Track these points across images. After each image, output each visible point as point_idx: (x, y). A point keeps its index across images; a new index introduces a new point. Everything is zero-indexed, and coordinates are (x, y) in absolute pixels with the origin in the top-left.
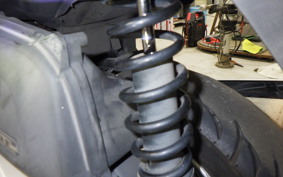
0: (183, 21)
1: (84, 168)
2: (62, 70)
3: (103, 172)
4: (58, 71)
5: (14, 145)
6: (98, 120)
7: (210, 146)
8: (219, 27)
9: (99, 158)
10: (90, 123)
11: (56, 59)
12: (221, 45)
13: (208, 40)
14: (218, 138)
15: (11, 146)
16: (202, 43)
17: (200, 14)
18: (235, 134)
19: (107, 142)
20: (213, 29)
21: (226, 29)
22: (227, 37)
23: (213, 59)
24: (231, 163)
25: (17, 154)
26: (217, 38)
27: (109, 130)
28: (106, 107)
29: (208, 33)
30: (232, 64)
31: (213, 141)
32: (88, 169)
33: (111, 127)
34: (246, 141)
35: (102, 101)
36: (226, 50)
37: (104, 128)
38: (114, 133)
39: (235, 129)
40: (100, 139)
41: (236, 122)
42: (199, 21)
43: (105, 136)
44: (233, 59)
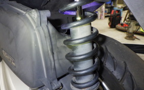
0: (109, 15)
1: (44, 76)
2: (37, 27)
3: (53, 80)
4: (35, 27)
5: (14, 62)
6: (53, 53)
7: (110, 73)
8: (128, 18)
9: (52, 72)
10: (49, 54)
11: (34, 22)
12: (128, 28)
13: (122, 25)
14: (115, 70)
15: (13, 63)
16: (119, 26)
17: (119, 11)
18: (124, 68)
19: (57, 65)
20: (125, 20)
21: (132, 20)
22: (132, 24)
23: (124, 35)
24: (120, 84)
25: (15, 67)
26: (127, 24)
27: (58, 59)
28: (58, 48)
29: (122, 21)
30: (134, 38)
31: (111, 71)
32: (46, 77)
33: (59, 58)
34: (129, 72)
35: (56, 45)
36: (131, 30)
37: (56, 58)
38: (61, 61)
39: (124, 66)
40: (53, 63)
41: (125, 62)
42: (118, 15)
43: (56, 62)
44: (135, 35)
